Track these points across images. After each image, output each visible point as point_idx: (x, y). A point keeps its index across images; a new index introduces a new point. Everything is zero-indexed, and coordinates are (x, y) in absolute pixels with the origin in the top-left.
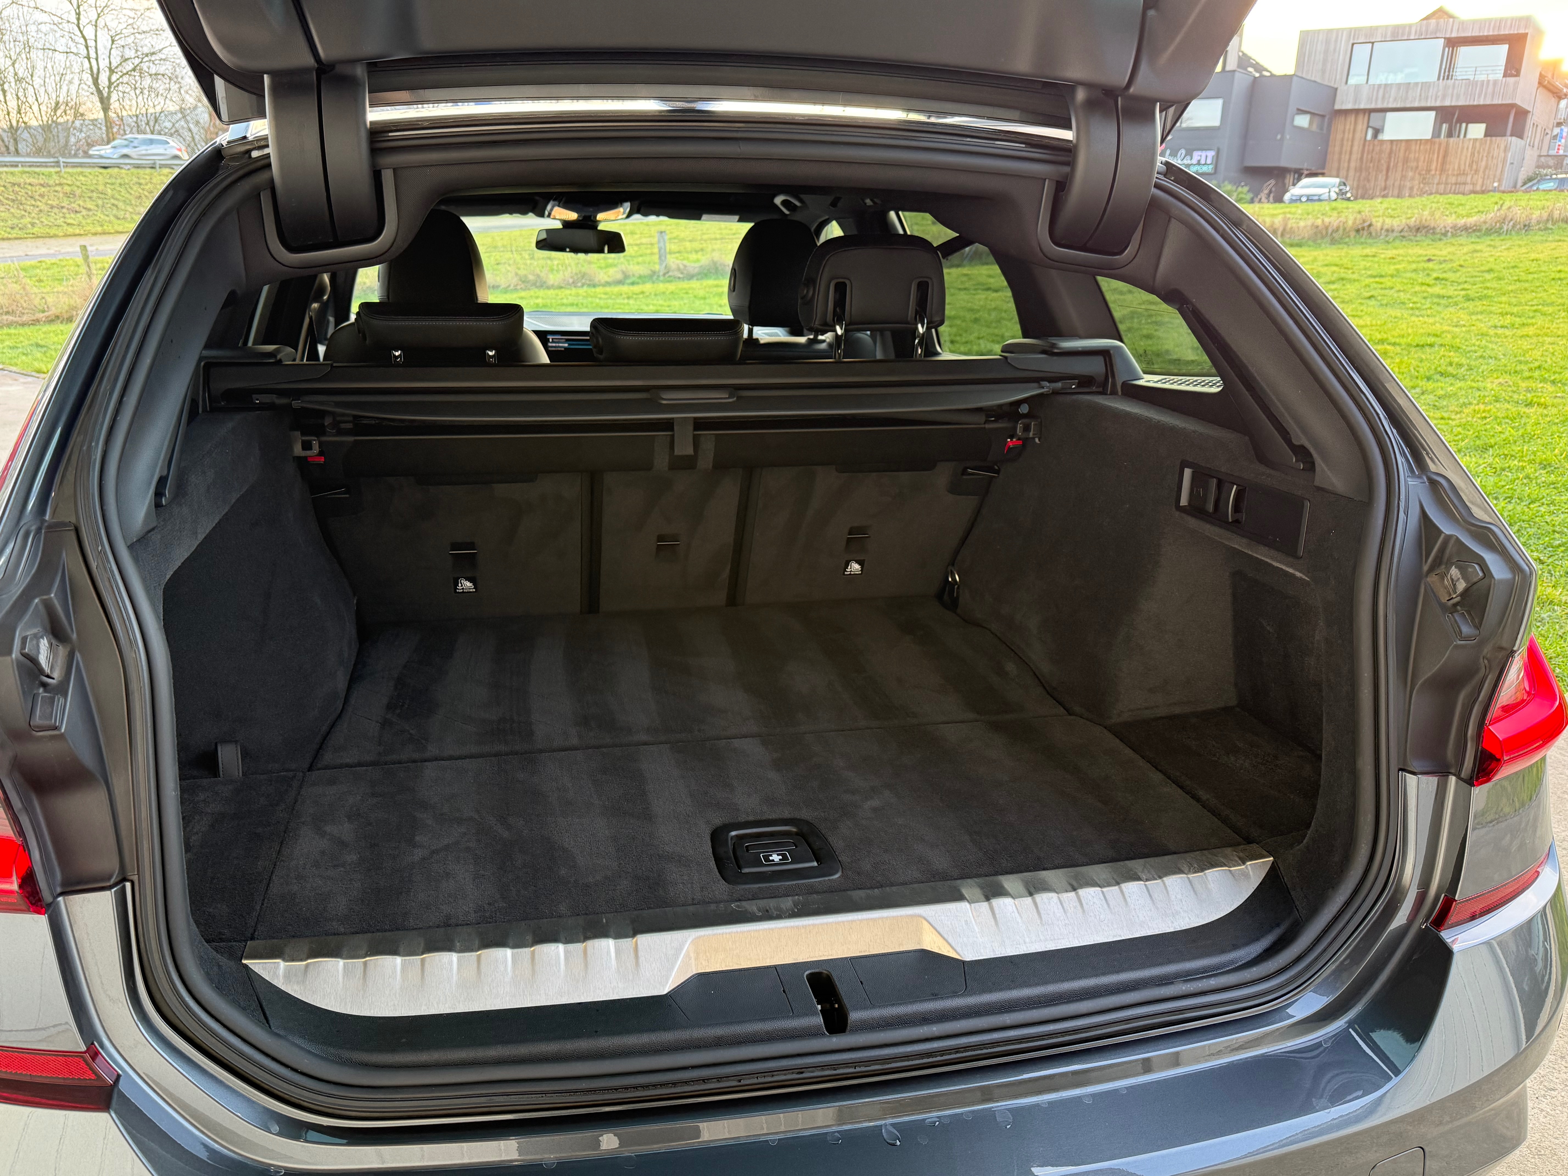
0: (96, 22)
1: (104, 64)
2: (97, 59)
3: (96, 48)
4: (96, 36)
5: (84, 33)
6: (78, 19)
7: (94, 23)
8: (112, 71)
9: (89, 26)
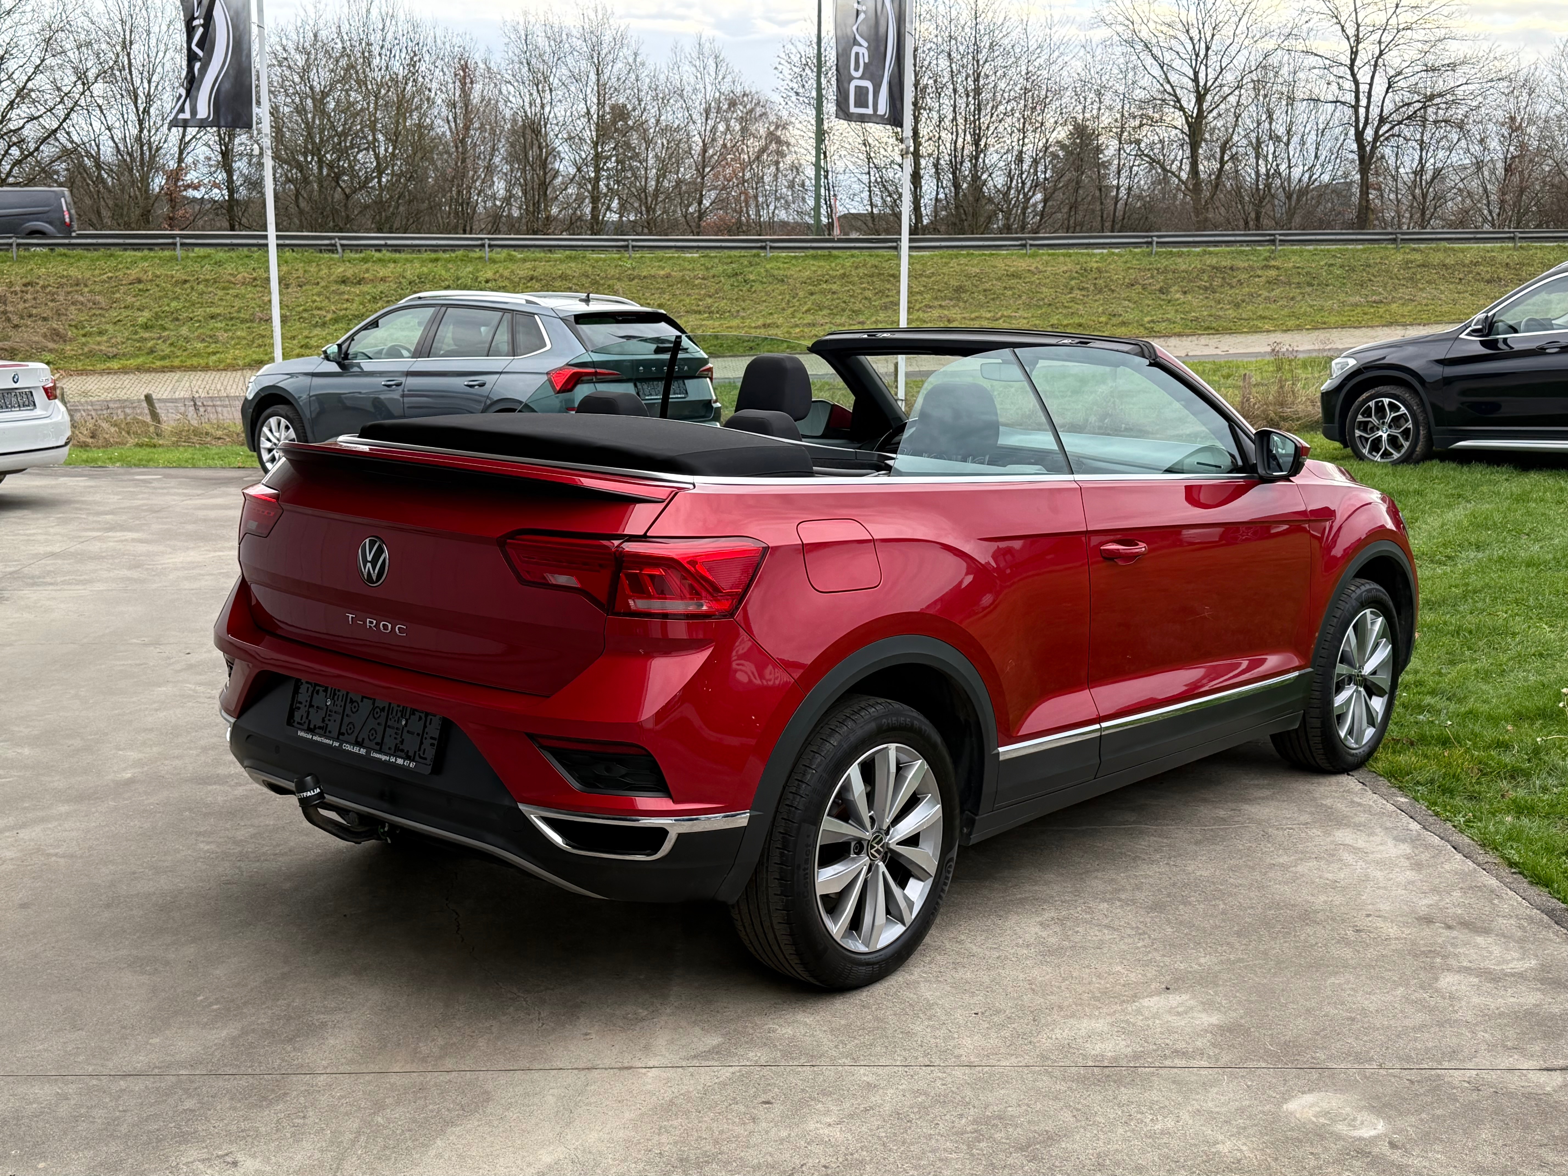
0: (1376, 62)
1: (1375, 112)
2: (1367, 108)
3: (1370, 93)
4: (1373, 78)
5: (1358, 77)
6: (1353, 61)
7: (1373, 63)
8: (1382, 120)
9: (1367, 66)
